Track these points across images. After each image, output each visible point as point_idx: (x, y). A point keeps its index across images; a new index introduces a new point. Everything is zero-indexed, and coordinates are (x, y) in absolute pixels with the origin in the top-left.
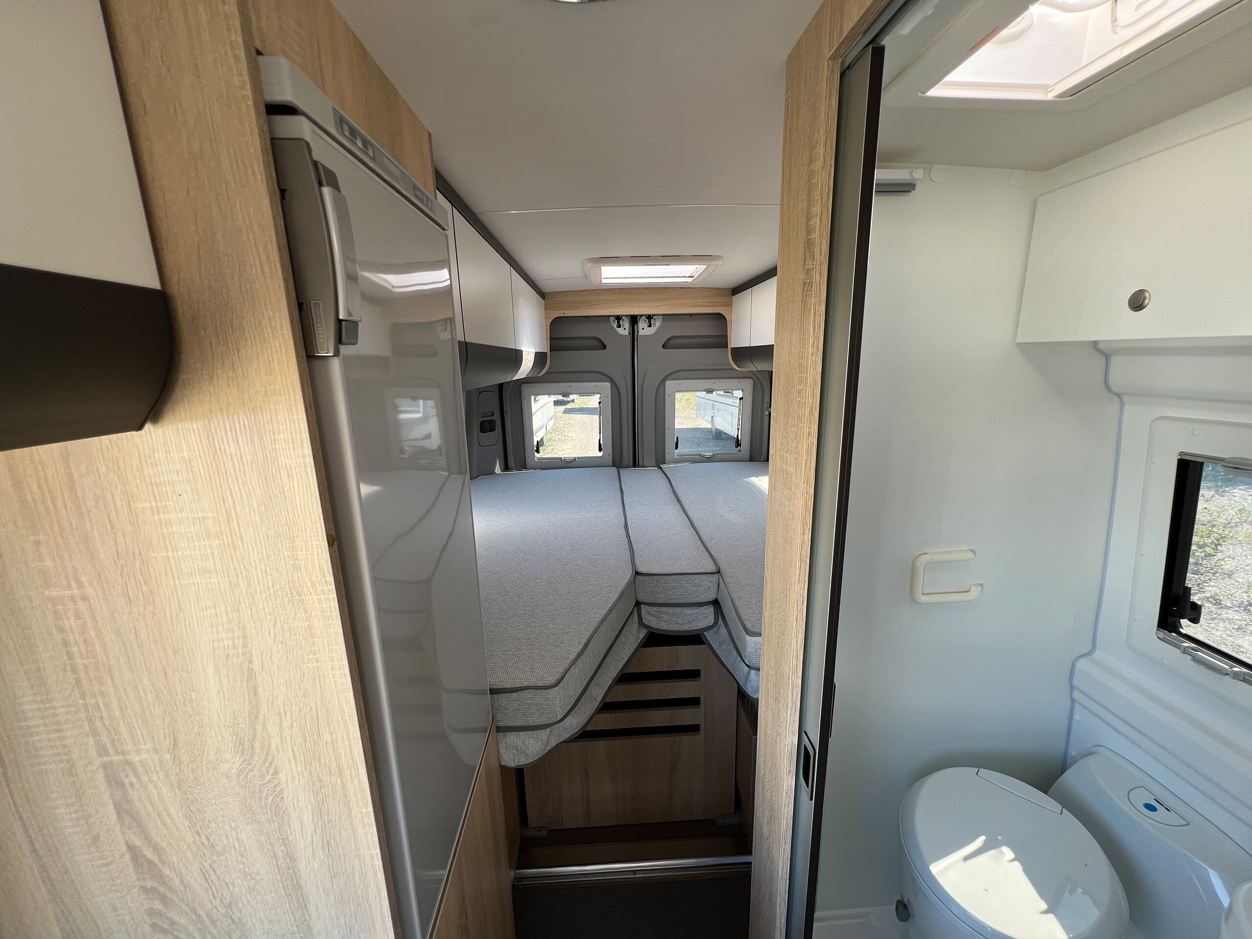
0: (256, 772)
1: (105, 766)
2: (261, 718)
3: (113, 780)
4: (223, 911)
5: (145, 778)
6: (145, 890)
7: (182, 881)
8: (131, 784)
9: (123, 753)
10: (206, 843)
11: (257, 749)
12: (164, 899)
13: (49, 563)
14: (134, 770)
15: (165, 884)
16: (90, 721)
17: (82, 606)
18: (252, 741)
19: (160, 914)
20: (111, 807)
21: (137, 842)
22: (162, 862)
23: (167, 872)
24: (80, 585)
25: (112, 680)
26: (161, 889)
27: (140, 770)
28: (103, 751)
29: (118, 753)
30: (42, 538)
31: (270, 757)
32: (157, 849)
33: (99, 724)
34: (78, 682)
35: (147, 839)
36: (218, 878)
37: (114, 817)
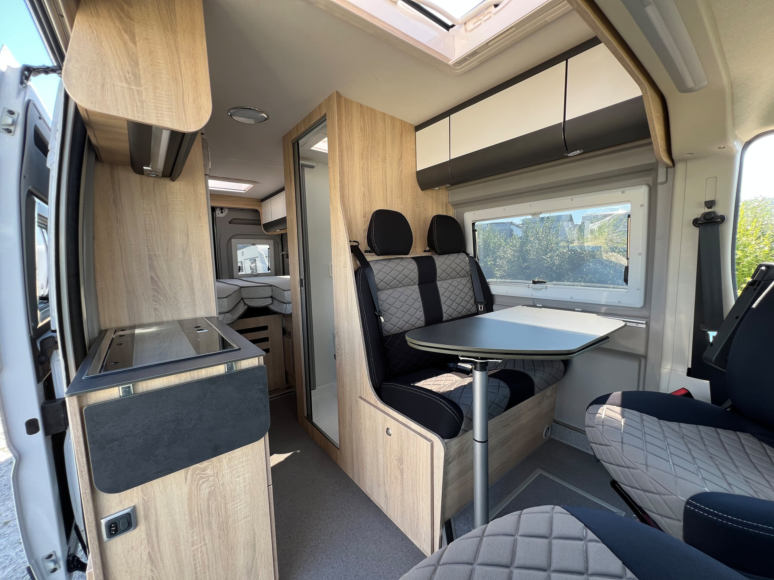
0: (186, 258)
1: (149, 255)
2: (189, 245)
3: (150, 258)
4: (173, 295)
5: (158, 258)
6: (153, 289)
7: (163, 287)
8: (155, 260)
9: (154, 252)
10: (171, 276)
11: (187, 253)
12: (158, 292)
13: (145, 206)
14: (156, 256)
15: (159, 288)
16: (147, 243)
17: (151, 216)
18: (186, 250)
19: (156, 296)
20: (148, 266)
21: (153, 275)
22: (159, 281)
23: (160, 284)
24: (151, 211)
25: (155, 233)
26: (158, 289)
27: (158, 256)
28: (149, 250)
29: (153, 252)
30: (145, 200)
31: (190, 255)
32: (158, 278)
33: (149, 244)
34: (146, 234)
35: (156, 275)
36: (173, 286)
37: (148, 269)
